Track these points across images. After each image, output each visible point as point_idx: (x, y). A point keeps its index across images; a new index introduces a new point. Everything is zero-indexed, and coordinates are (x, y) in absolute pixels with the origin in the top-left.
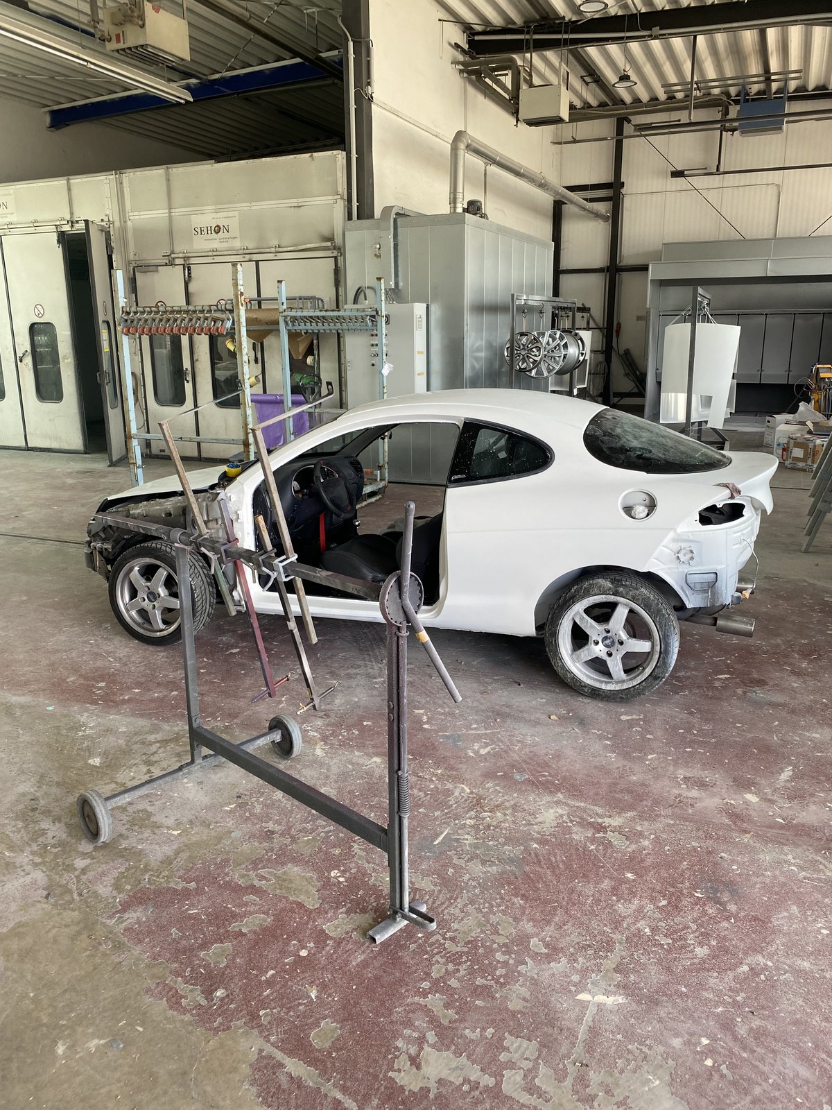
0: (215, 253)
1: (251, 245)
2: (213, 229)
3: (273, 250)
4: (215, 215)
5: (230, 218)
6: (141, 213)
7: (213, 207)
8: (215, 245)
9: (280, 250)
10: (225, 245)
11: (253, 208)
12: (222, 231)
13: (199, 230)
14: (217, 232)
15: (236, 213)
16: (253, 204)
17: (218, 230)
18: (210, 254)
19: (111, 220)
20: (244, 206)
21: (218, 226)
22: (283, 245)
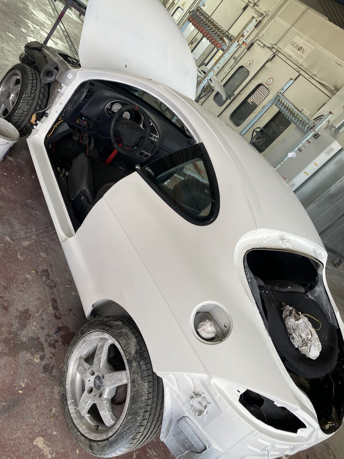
0: (289, 58)
1: (305, 65)
2: (299, 47)
3: (311, 74)
4: (305, 42)
5: (309, 48)
6: (281, 20)
7: (308, 38)
8: (293, 55)
9: (313, 77)
10: (296, 58)
11: (322, 51)
12: (301, 50)
13: (293, 44)
14: (299, 50)
15: (313, 48)
16: (324, 49)
17: (300, 49)
18: (287, 56)
19: (268, 14)
20: (320, 47)
21: (302, 48)
22: (317, 76)
